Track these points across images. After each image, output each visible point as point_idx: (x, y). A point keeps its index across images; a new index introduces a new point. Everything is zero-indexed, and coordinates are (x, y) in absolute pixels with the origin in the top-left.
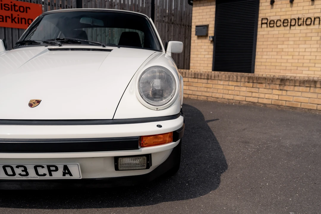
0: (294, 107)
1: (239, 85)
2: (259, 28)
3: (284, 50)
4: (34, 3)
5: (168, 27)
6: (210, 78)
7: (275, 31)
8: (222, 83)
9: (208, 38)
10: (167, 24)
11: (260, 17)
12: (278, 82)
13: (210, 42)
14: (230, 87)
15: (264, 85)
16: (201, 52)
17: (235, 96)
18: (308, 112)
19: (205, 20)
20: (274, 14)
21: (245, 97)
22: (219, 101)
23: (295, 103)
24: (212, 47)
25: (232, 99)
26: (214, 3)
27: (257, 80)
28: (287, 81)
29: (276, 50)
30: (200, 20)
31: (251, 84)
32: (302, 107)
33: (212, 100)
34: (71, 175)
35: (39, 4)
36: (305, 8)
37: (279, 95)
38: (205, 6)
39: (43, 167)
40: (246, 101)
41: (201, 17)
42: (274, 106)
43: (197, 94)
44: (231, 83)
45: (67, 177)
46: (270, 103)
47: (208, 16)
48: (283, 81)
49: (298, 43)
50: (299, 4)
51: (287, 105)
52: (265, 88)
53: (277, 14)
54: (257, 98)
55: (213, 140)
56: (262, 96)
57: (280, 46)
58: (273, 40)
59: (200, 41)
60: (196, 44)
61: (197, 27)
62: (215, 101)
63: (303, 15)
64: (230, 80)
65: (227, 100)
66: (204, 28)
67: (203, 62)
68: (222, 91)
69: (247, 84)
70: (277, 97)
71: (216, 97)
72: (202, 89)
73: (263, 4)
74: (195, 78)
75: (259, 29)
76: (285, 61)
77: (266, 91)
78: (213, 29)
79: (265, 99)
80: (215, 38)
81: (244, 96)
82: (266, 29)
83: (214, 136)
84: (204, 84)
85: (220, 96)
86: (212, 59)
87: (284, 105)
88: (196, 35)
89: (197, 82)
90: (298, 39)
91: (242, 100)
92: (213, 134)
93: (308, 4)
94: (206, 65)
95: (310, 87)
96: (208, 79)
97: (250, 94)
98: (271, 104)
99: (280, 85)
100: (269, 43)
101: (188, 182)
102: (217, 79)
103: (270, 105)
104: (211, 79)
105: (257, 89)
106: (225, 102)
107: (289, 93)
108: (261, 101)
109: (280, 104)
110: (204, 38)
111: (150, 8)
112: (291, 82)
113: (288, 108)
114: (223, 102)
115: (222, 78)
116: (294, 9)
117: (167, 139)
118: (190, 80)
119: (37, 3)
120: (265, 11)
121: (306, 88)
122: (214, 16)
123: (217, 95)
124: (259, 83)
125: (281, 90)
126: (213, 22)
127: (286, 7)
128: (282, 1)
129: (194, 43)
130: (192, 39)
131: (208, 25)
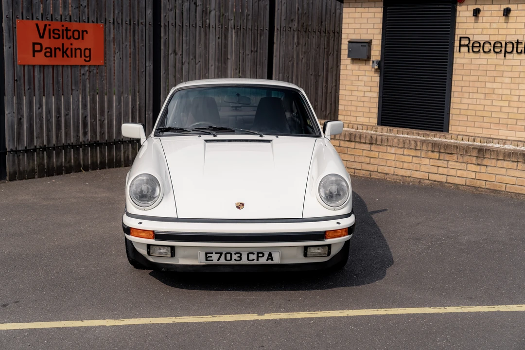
0: (497, 190)
1: (419, 155)
2: (456, 52)
3: (496, 91)
4: (93, 22)
5: (298, 38)
6: (374, 142)
7: (482, 59)
8: (393, 150)
9: (371, 62)
10: (296, 33)
11: (458, 35)
12: (475, 153)
13: (373, 70)
14: (406, 157)
15: (455, 157)
16: (358, 86)
17: (413, 171)
18: (515, 197)
19: (365, 31)
20: (480, 31)
21: (428, 174)
22: (388, 179)
23: (498, 183)
24: (377, 78)
25: (409, 177)
26: (382, 4)
27: (445, 149)
28: (487, 152)
29: (483, 91)
30: (357, 31)
31: (436, 155)
32: (508, 190)
33: (379, 176)
34: (272, 260)
35: (99, 23)
37: (476, 172)
38: (365, 8)
39: (253, 254)
40: (430, 180)
41: (358, 26)
42: (469, 187)
43: (354, 167)
44: (406, 152)
45: (270, 262)
46: (464, 184)
47: (371, 26)
48: (482, 152)
49: (517, 81)
50: (519, 19)
51: (487, 187)
52: (457, 162)
53: (485, 32)
54: (446, 176)
55: (380, 237)
56: (453, 172)
57: (489, 85)
58: (479, 73)
59: (356, 67)
60: (350, 73)
61: (350, 44)
62: (382, 179)
64: (405, 147)
65: (400, 178)
66: (362, 46)
67: (361, 104)
68: (393, 164)
69: (430, 154)
70: (473, 175)
71: (385, 172)
72: (363, 159)
73: (462, 14)
74: (351, 141)
75: (456, 55)
76: (498, 109)
77: (458, 166)
78: (379, 48)
79: (456, 178)
80: (382, 64)
81: (426, 172)
82: (467, 55)
83: (380, 232)
84: (365, 151)
85: (391, 171)
86: (377, 100)
87: (484, 187)
88: (349, 56)
89: (354, 148)
90: (517, 75)
91: (424, 178)
92: (379, 230)
94: (367, 110)
95: (518, 162)
96: (371, 144)
97: (435, 170)
98: (466, 185)
99: (477, 157)
100: (472, 78)
101: (356, 275)
102: (386, 144)
103: (464, 187)
104: (376, 144)
105: (446, 162)
106: (398, 181)
107: (489, 169)
108: (450, 180)
109: (478, 185)
110: (365, 62)
111: (268, 7)
112: (492, 153)
113: (488, 191)
114: (395, 180)
115: (393, 144)
116: (509, 25)
117: (344, 233)
118: (343, 144)
119: (97, 23)
120: (465, 26)
121: (512, 163)
122: (381, 26)
123: (386, 170)
124: (448, 153)
125: (478, 165)
126: (380, 37)
127: (499, 22)
128: (492, 11)
129: (346, 70)
130: (343, 62)
131: (371, 40)
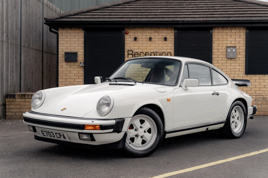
2: (126, 57)
9: (78, 63)
11: (126, 49)
16: (70, 76)
19: (73, 48)
20: (137, 47)
24: (82, 72)
26: (83, 34)
30: (68, 48)
36: (160, 45)
41: (69, 45)
47: (77, 45)
50: (156, 42)
53: (140, 48)
60: (65, 69)
61: (67, 54)
63: (159, 50)
66: (73, 55)
73: (127, 40)
78: (83, 56)
80: (85, 64)
88: (65, 61)
93: (161, 42)
120: (130, 45)
122: (83, 45)
126: (83, 51)
127: (146, 44)
128: (142, 38)
129: (62, 68)
130: (60, 64)
131: (77, 52)
